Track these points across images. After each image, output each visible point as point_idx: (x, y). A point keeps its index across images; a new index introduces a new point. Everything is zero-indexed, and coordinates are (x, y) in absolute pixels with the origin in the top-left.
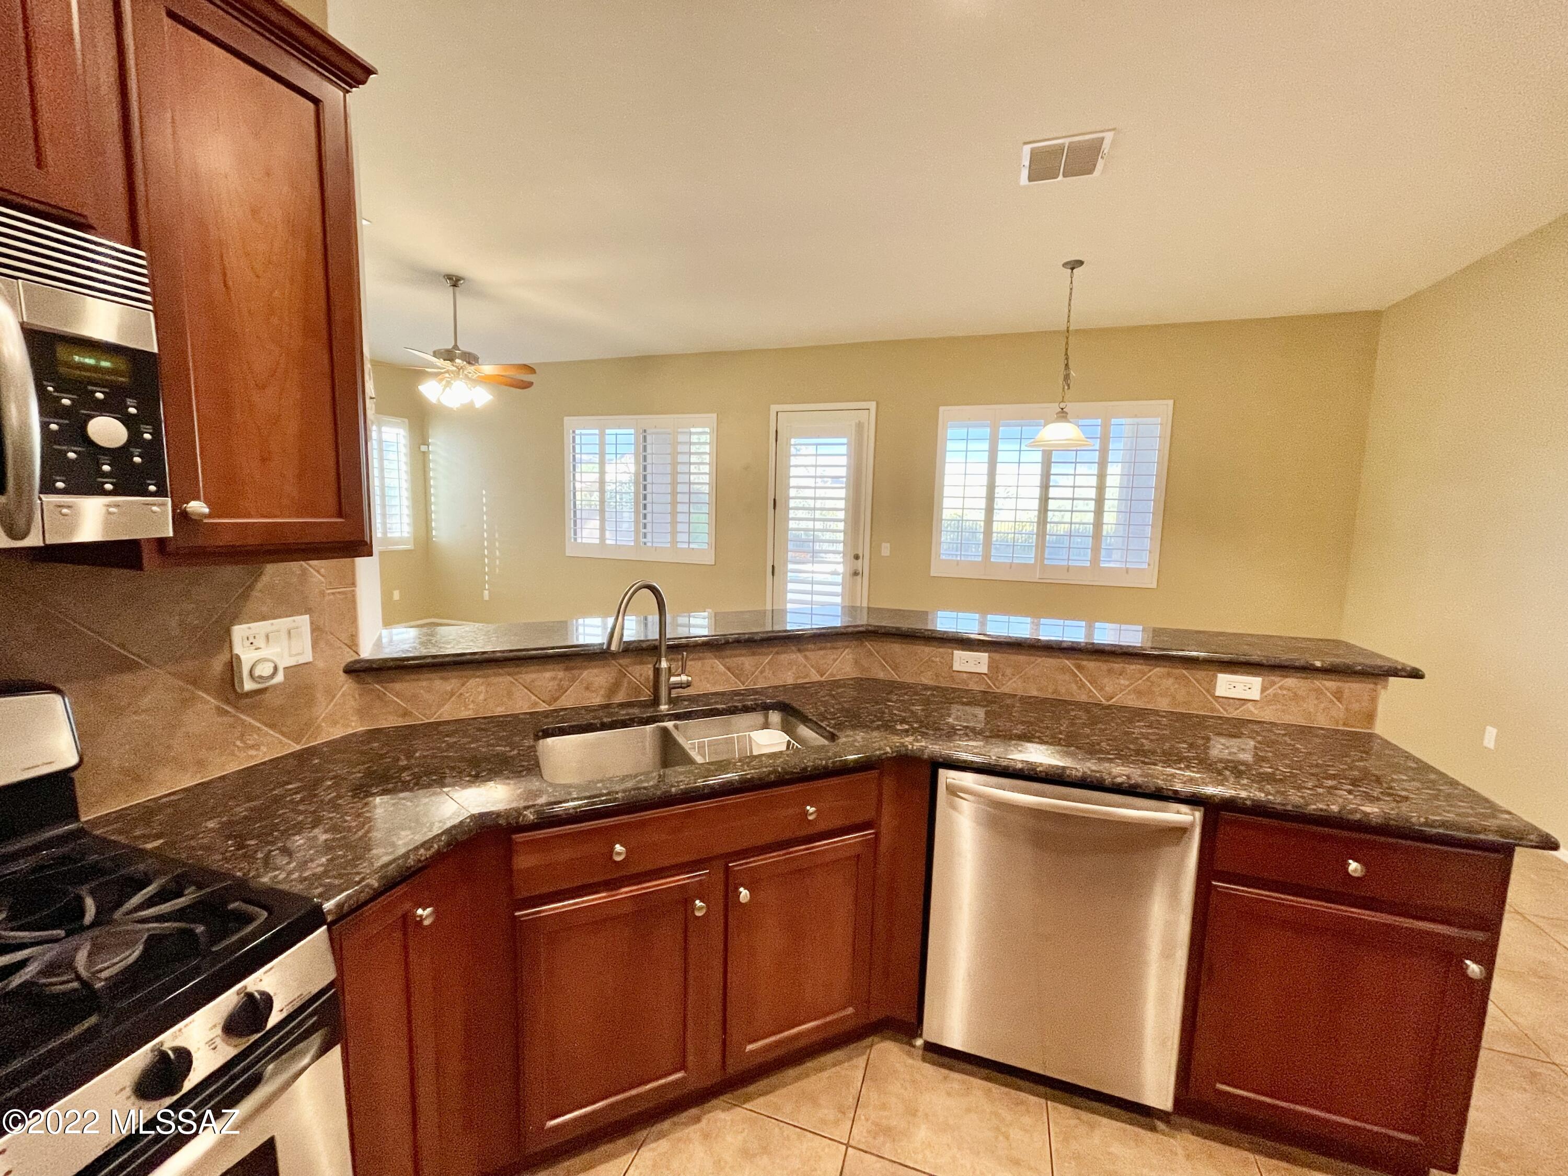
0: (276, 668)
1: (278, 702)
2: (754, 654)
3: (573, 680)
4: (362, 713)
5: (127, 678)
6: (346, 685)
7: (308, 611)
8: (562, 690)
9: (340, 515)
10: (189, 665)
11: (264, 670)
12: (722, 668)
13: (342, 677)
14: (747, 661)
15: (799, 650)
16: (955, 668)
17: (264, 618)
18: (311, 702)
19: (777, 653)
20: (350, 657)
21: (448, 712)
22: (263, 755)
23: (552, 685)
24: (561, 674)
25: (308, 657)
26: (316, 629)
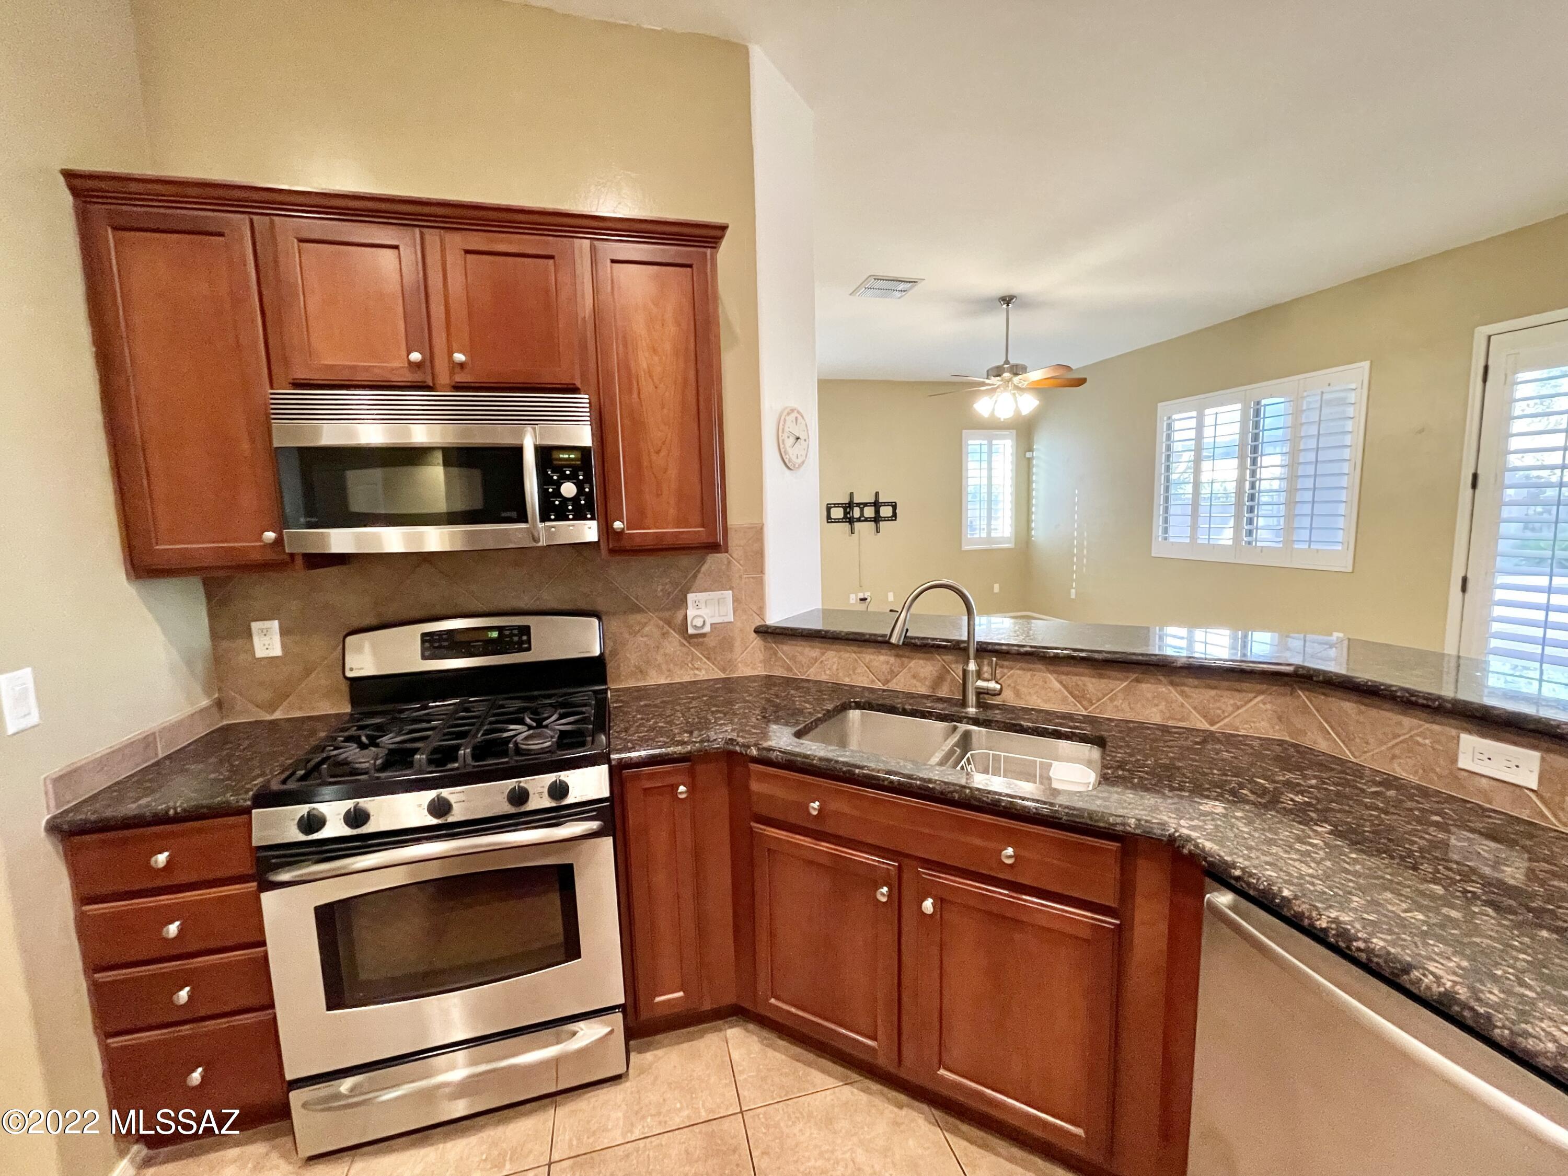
0: (704, 622)
1: (712, 644)
2: (1101, 676)
3: (903, 666)
4: (766, 662)
5: (639, 617)
6: (756, 642)
7: (731, 588)
8: (893, 674)
9: (703, 527)
10: (667, 614)
11: (699, 623)
12: (1057, 685)
13: (754, 635)
14: (1092, 684)
15: (1172, 683)
16: (1461, 764)
17: (705, 590)
18: (731, 648)
19: (1137, 681)
20: (758, 622)
21: (814, 673)
22: (702, 675)
23: (885, 668)
24: (892, 660)
25: (731, 618)
26: (736, 600)
